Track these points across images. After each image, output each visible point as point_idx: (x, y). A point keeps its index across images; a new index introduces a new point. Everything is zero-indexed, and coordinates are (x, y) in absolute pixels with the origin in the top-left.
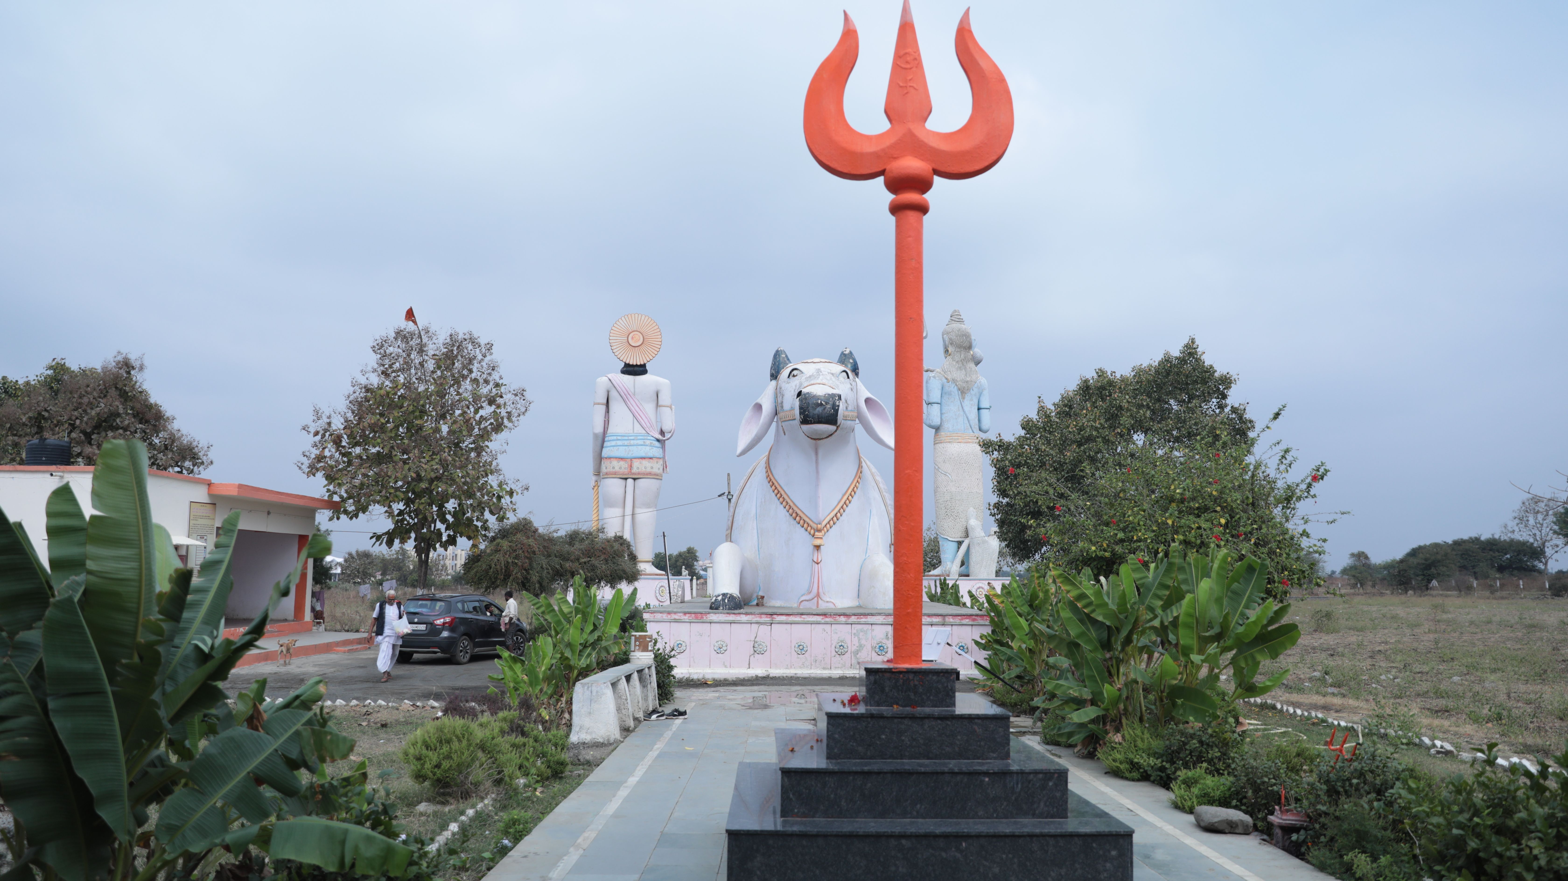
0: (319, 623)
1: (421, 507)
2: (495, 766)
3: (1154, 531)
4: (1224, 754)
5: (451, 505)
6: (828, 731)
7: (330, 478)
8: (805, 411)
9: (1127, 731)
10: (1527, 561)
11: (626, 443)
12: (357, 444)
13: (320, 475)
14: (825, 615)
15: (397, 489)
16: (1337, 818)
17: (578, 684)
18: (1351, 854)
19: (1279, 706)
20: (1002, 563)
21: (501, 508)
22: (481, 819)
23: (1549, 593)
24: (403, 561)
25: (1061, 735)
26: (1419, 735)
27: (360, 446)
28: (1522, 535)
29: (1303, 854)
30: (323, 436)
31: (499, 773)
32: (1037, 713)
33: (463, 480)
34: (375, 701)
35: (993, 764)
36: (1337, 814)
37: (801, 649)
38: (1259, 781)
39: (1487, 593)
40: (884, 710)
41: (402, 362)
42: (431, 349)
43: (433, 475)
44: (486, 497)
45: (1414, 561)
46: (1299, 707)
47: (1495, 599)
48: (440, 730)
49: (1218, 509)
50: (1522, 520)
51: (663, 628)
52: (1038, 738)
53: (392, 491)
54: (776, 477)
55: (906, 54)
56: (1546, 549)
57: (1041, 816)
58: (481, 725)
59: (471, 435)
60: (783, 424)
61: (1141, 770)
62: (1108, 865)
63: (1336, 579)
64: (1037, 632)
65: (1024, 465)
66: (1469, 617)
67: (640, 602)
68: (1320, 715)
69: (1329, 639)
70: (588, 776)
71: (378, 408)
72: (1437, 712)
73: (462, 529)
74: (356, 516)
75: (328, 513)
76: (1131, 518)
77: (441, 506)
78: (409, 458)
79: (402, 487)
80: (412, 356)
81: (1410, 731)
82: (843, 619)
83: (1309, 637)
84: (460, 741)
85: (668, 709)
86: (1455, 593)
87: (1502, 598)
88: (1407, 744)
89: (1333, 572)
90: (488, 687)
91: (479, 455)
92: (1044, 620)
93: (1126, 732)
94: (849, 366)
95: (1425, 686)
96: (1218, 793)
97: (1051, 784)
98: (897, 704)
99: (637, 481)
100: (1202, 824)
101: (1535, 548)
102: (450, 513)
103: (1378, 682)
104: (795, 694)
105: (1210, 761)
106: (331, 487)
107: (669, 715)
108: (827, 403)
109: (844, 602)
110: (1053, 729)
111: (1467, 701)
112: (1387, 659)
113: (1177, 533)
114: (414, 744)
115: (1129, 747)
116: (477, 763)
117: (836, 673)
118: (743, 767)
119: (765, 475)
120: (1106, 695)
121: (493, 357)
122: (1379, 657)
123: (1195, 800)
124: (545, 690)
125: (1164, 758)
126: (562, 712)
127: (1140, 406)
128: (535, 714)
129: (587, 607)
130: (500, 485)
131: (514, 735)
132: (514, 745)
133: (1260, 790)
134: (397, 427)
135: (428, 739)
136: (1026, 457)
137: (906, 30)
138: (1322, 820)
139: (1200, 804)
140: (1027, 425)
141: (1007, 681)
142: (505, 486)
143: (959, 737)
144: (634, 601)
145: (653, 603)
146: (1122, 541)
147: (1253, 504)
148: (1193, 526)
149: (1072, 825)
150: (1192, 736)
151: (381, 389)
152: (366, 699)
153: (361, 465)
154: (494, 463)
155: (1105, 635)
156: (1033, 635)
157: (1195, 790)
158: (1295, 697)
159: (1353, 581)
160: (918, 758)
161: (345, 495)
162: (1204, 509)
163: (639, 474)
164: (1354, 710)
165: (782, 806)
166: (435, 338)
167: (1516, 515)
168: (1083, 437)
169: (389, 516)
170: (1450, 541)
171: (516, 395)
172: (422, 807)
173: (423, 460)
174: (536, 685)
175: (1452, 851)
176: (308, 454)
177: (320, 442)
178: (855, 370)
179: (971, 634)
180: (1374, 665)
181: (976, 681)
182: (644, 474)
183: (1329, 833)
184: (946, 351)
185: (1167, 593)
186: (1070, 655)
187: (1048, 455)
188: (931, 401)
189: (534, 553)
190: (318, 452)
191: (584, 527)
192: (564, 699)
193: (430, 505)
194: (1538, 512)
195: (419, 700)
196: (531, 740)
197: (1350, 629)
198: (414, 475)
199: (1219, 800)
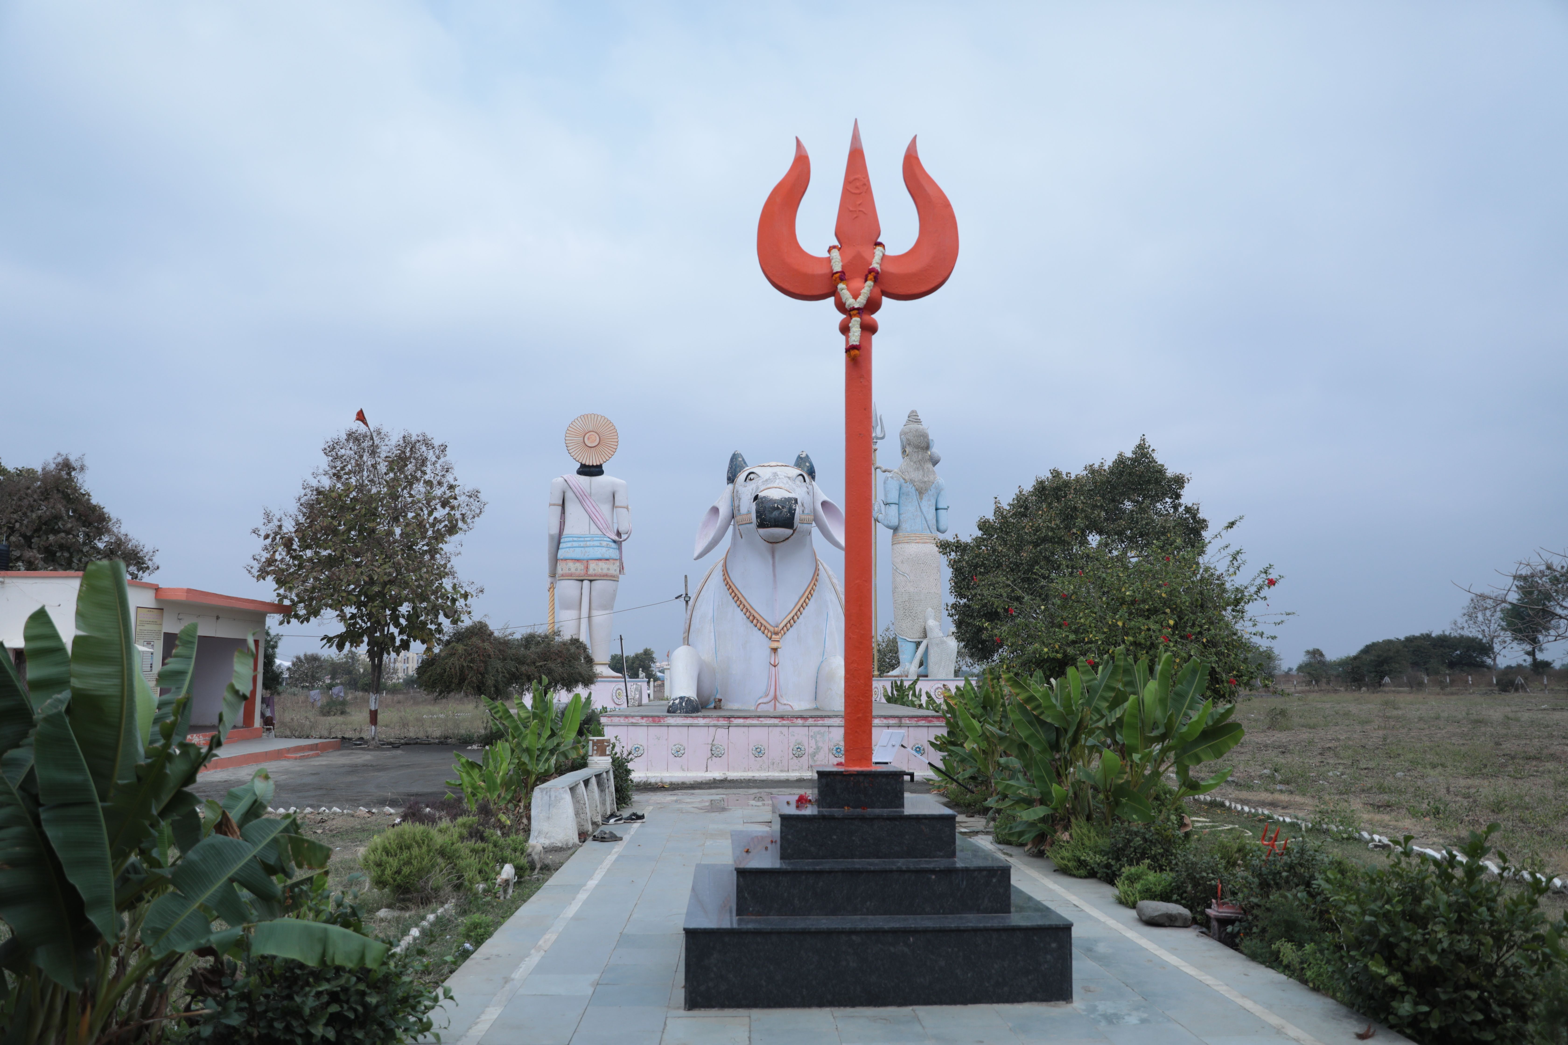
0: (269, 729)
1: (374, 610)
2: (455, 871)
3: (1105, 633)
4: (1166, 850)
5: (405, 608)
6: (781, 832)
7: (280, 582)
8: (761, 515)
9: (1075, 830)
10: (1476, 657)
11: (582, 544)
12: (309, 547)
13: (270, 578)
14: (782, 718)
15: (350, 593)
16: (1268, 910)
17: (537, 789)
18: (1278, 943)
19: (1227, 804)
20: (961, 663)
21: (456, 612)
22: (442, 924)
23: (1497, 688)
24: (353, 664)
25: (1011, 835)
26: (1358, 830)
27: (311, 548)
28: (1471, 632)
29: (1237, 945)
30: (274, 539)
31: (459, 878)
32: (990, 813)
33: (416, 583)
34: (330, 808)
35: (940, 863)
36: (1268, 905)
37: (759, 752)
38: (1198, 876)
39: (1438, 689)
40: (836, 812)
41: (354, 465)
42: (383, 451)
43: (386, 578)
44: (440, 601)
45: (1368, 658)
46: (1247, 805)
47: (1444, 694)
48: (400, 836)
49: (1168, 611)
50: (1471, 616)
51: (621, 732)
52: (990, 838)
53: (344, 594)
54: (734, 581)
55: (855, 179)
56: (1495, 645)
57: (986, 911)
58: (440, 831)
59: (425, 537)
60: (740, 527)
61: (1088, 868)
62: (1049, 957)
63: (1292, 676)
64: (988, 734)
65: (981, 566)
66: (1418, 713)
67: (597, 705)
68: (1266, 812)
69: (1281, 737)
70: (547, 880)
71: (330, 511)
72: (1379, 807)
73: (415, 632)
74: (308, 620)
75: (278, 617)
76: (1082, 620)
77: (394, 610)
78: (361, 561)
79: (354, 590)
80: (365, 458)
81: (1350, 826)
82: (800, 721)
83: (1263, 735)
84: (420, 847)
85: (626, 813)
86: (1406, 689)
87: (1452, 694)
88: (1348, 839)
89: (1290, 669)
90: (446, 793)
91: (433, 558)
92: (995, 722)
93: (1073, 831)
94: (806, 469)
95: (1369, 782)
96: (1160, 888)
97: (994, 880)
98: (848, 806)
99: (593, 583)
100: (1144, 918)
101: (1484, 644)
102: (403, 616)
103: (1326, 779)
104: (753, 796)
105: (1154, 858)
106: (282, 591)
107: (627, 819)
108: (783, 507)
109: (800, 704)
110: (1004, 829)
111: (1408, 796)
112: (1337, 756)
113: (1127, 634)
114: (374, 851)
115: (1077, 845)
116: (438, 869)
117: (794, 775)
118: (700, 869)
119: (722, 578)
120: (1054, 795)
121: (447, 458)
122: (1327, 754)
123: (1137, 895)
124: (503, 795)
125: (1110, 855)
126: (521, 817)
127: (1094, 507)
128: (493, 820)
129: (544, 712)
130: (454, 587)
131: (473, 841)
132: (473, 851)
133: (1199, 885)
134: (349, 530)
135: (388, 845)
136: (983, 558)
137: (856, 157)
138: (1255, 912)
139: (1142, 899)
140: (984, 526)
141: (960, 781)
142: (460, 589)
143: (907, 837)
144: (590, 704)
145: (610, 706)
146: (1074, 642)
147: (1202, 606)
148: (1142, 628)
149: (1016, 919)
150: (1136, 834)
151: (333, 491)
152: (320, 807)
153: (313, 568)
154: (449, 566)
155: (1054, 736)
156: (985, 737)
157: (1138, 886)
158: (1244, 795)
159: (1308, 678)
160: (868, 858)
161: (296, 599)
162: (1154, 611)
163: (595, 575)
164: (1301, 806)
165: (738, 904)
166: (387, 439)
167: (1465, 611)
168: (1039, 538)
169: (341, 620)
170: (1402, 638)
171: (470, 497)
172: (383, 913)
173: (375, 563)
174: (494, 791)
175: (1367, 937)
176: (258, 557)
177: (270, 545)
178: (812, 473)
179: (926, 735)
180: (1322, 762)
181: (931, 782)
182: (600, 576)
183: (1261, 924)
184: (904, 452)
185: (1113, 694)
186: (1021, 756)
187: (1004, 556)
188: (889, 501)
189: (489, 656)
190: (268, 556)
191: (541, 630)
192: (522, 804)
193: (384, 608)
194: (1486, 608)
195: (374, 806)
196: (491, 846)
197: (1303, 726)
198: (366, 579)
199: (1161, 895)
